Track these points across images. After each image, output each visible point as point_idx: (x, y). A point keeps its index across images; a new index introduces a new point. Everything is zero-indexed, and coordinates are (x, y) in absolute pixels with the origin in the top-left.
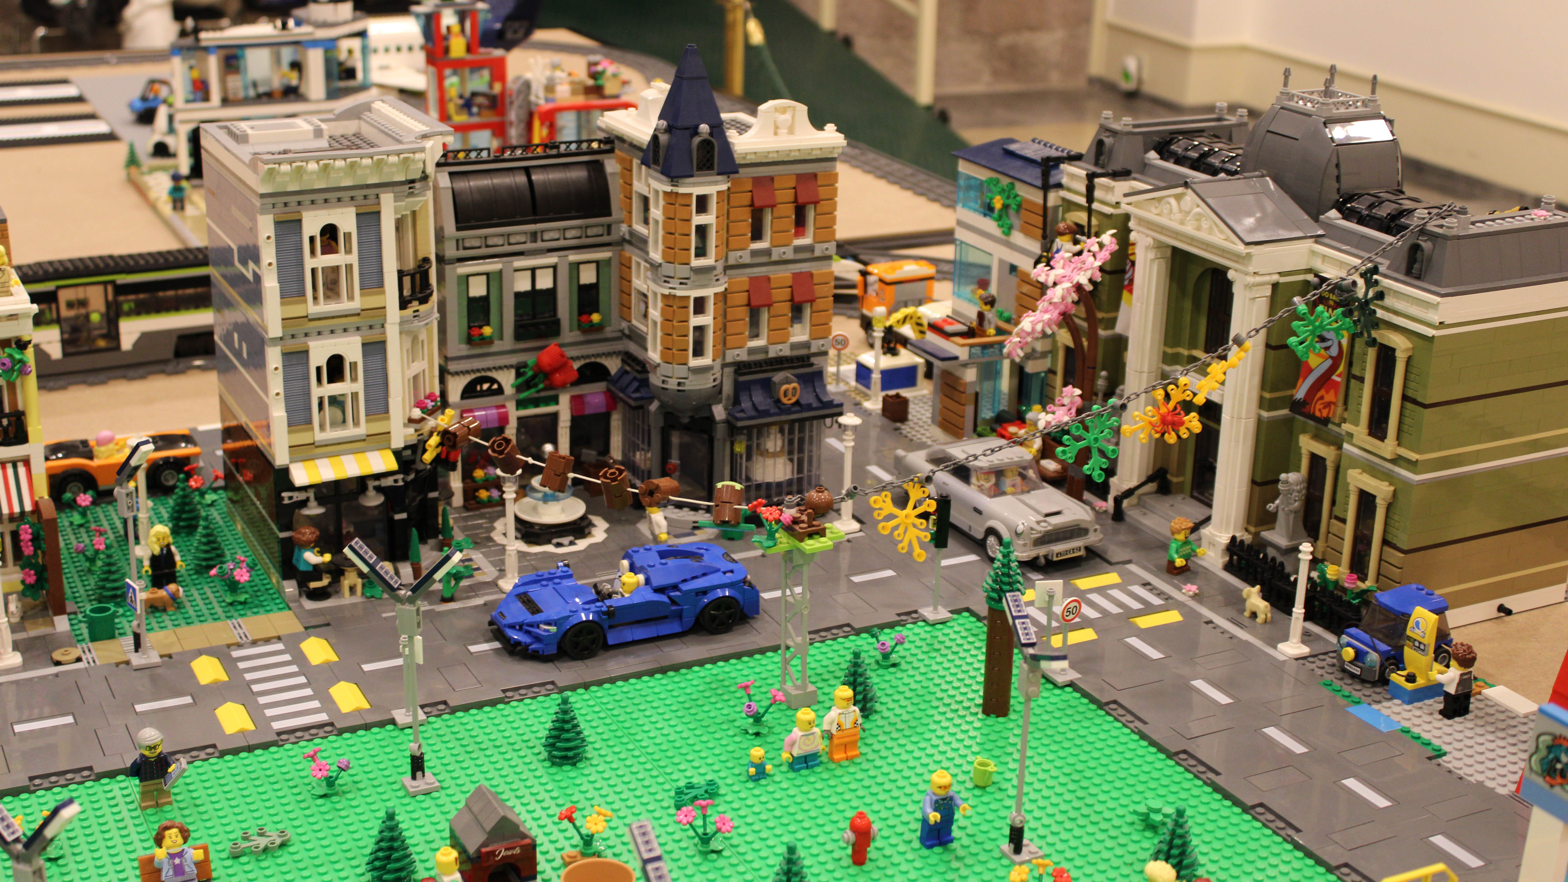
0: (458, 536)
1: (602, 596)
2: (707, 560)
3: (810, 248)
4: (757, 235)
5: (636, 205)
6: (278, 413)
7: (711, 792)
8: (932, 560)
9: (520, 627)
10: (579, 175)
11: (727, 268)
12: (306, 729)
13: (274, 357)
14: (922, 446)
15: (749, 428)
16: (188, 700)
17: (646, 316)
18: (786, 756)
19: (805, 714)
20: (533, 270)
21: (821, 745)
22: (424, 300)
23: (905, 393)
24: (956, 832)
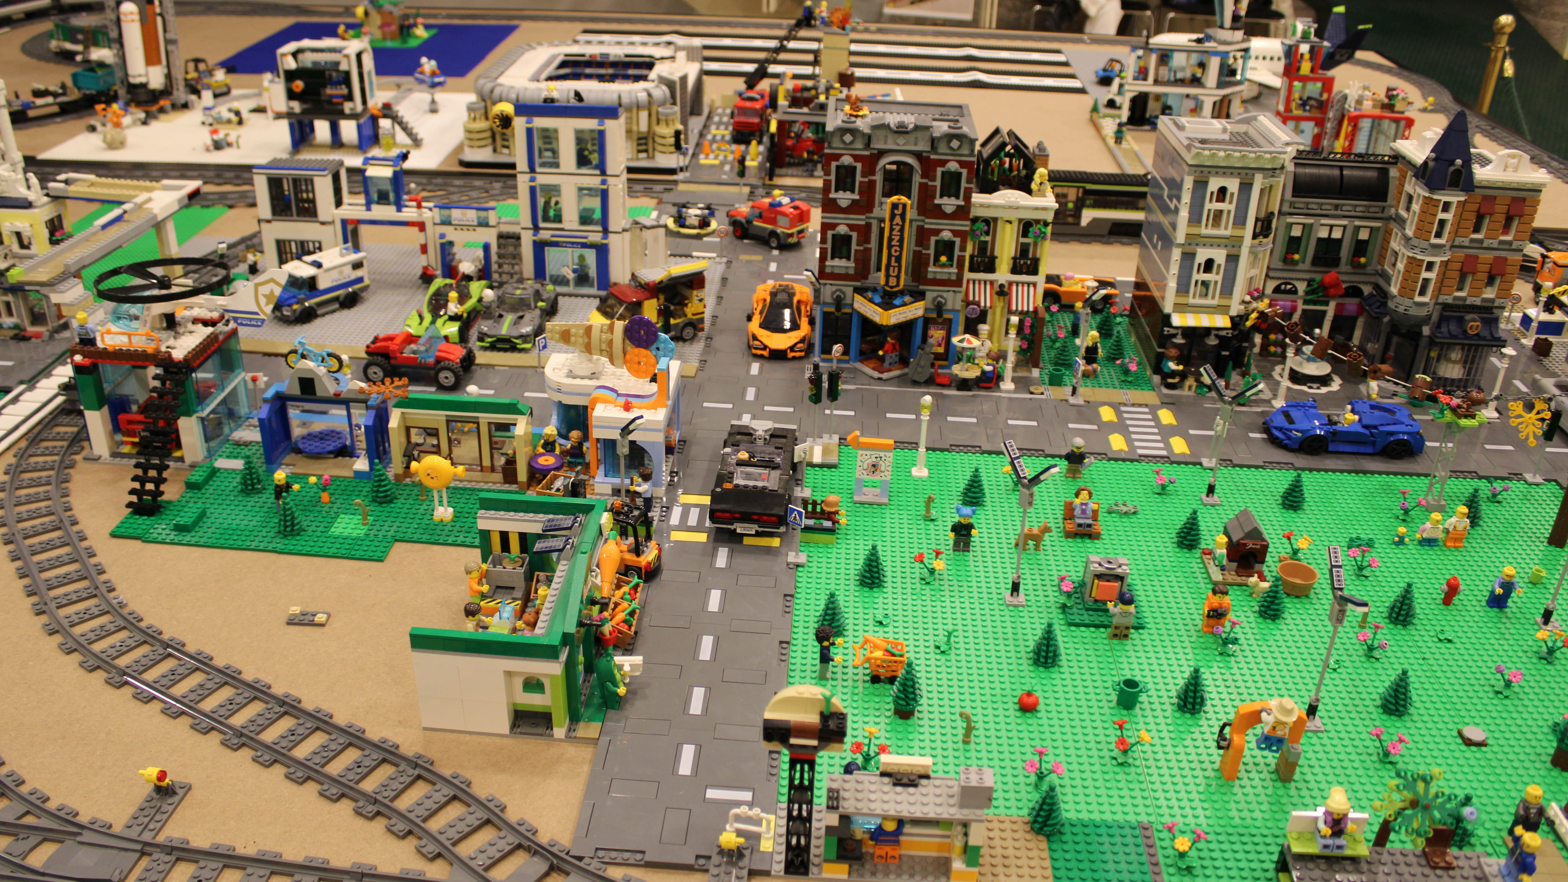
0: (1253, 370)
1: (1331, 423)
2: (1398, 416)
3: (1510, 243)
4: (1477, 230)
5: (1404, 199)
6: (1172, 284)
7: (1370, 544)
8: (1540, 447)
9: (1280, 429)
10: (1373, 174)
11: (1452, 247)
12: (1155, 457)
13: (1176, 254)
14: (1553, 375)
15: (1443, 344)
16: (1095, 427)
17: (1394, 265)
18: (1418, 536)
19: (1436, 516)
20: (1332, 227)
21: (1441, 536)
22: (1266, 236)
23: (1551, 338)
24: (1510, 603)
